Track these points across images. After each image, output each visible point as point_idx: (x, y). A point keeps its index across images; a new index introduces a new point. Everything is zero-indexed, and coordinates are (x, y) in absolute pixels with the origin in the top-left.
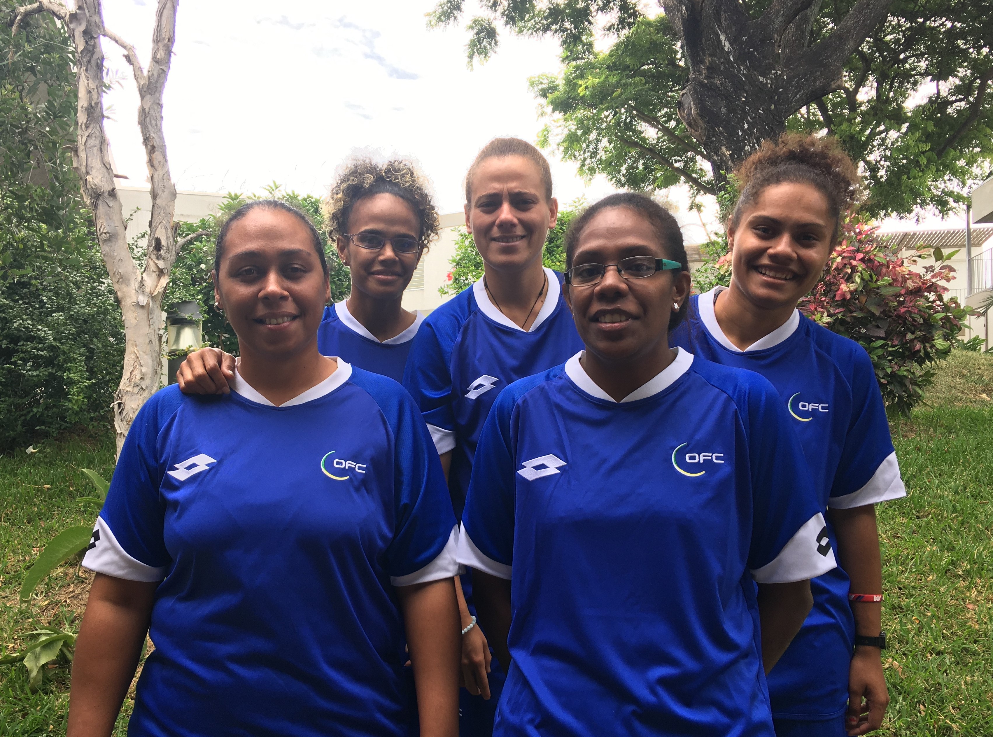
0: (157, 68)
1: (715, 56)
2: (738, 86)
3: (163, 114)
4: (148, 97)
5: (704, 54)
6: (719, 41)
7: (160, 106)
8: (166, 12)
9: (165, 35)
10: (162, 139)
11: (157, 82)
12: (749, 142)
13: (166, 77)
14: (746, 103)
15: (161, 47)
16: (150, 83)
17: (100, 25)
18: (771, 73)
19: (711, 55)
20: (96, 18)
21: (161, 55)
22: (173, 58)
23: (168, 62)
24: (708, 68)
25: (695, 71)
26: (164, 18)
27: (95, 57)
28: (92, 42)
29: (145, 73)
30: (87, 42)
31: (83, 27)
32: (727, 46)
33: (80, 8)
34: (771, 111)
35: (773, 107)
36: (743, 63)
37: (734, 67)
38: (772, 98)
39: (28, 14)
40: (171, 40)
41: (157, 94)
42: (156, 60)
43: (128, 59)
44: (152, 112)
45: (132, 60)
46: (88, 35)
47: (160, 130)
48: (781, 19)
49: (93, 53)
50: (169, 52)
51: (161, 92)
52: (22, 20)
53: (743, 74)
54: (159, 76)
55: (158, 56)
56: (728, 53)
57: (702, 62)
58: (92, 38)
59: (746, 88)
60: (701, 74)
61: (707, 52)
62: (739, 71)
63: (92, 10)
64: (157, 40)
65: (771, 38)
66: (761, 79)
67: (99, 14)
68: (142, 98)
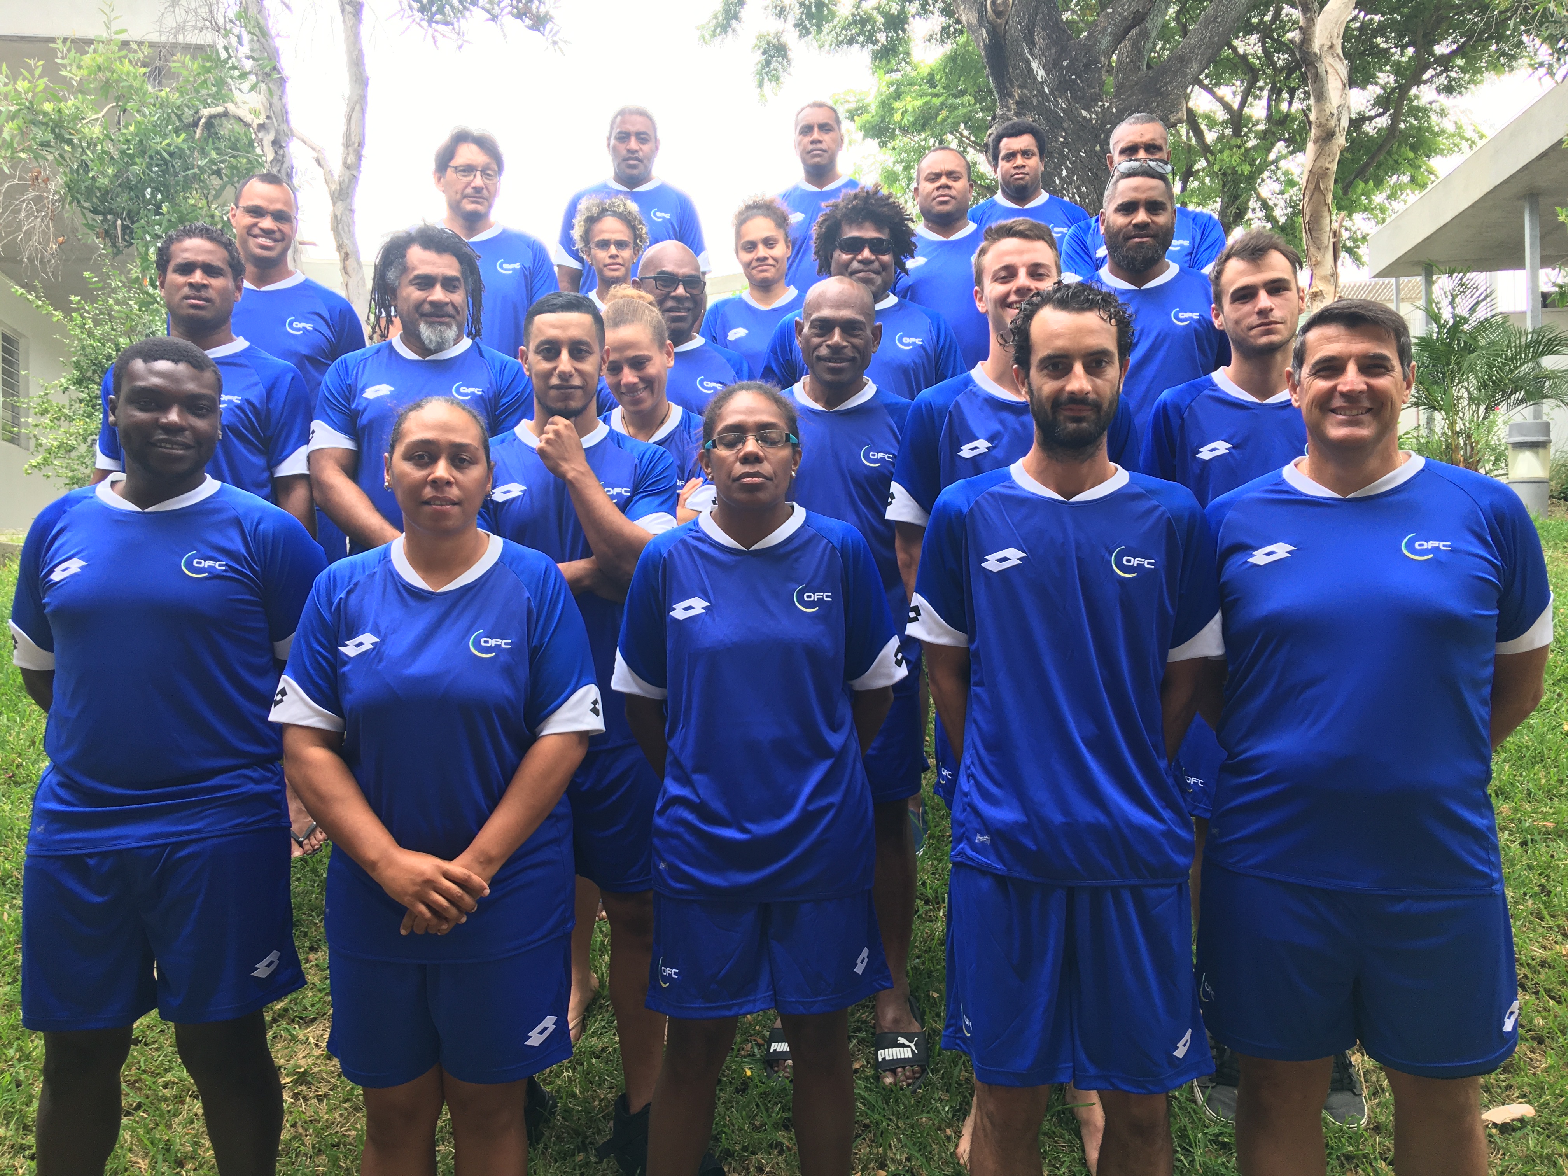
0: (348, 173)
1: (1026, 88)
2: (1055, 123)
3: (356, 219)
4: (339, 203)
5: (1012, 86)
6: (1030, 70)
7: (352, 211)
8: (355, 115)
9: (355, 139)
10: (355, 244)
11: (348, 188)
12: (1068, 191)
13: (357, 182)
14: (1065, 144)
15: (351, 152)
16: (341, 189)
17: (290, 134)
18: (1097, 105)
19: (1020, 87)
20: (284, 127)
21: (351, 159)
22: (364, 162)
23: (359, 166)
24: (1017, 103)
25: (1002, 106)
26: (353, 121)
27: (285, 166)
28: (281, 152)
29: (336, 178)
30: (276, 152)
31: (271, 136)
32: (1041, 74)
33: (268, 117)
34: (1095, 152)
35: (1098, 148)
36: (1063, 93)
37: (1049, 101)
38: (1097, 136)
39: (211, 117)
40: (361, 144)
41: (349, 200)
42: (347, 166)
43: (318, 161)
44: (344, 218)
45: (322, 163)
46: (277, 144)
47: (353, 236)
48: (1108, 38)
49: (283, 163)
50: (359, 157)
51: (352, 198)
52: (206, 123)
53: (1062, 108)
54: (350, 181)
55: (349, 161)
56: (1042, 83)
57: (1010, 95)
58: (281, 147)
59: (1065, 125)
60: (1009, 110)
61: (1016, 84)
62: (1056, 104)
63: (280, 119)
64: (347, 145)
65: (1097, 61)
66: (1084, 113)
67: (287, 122)
68: (334, 203)
